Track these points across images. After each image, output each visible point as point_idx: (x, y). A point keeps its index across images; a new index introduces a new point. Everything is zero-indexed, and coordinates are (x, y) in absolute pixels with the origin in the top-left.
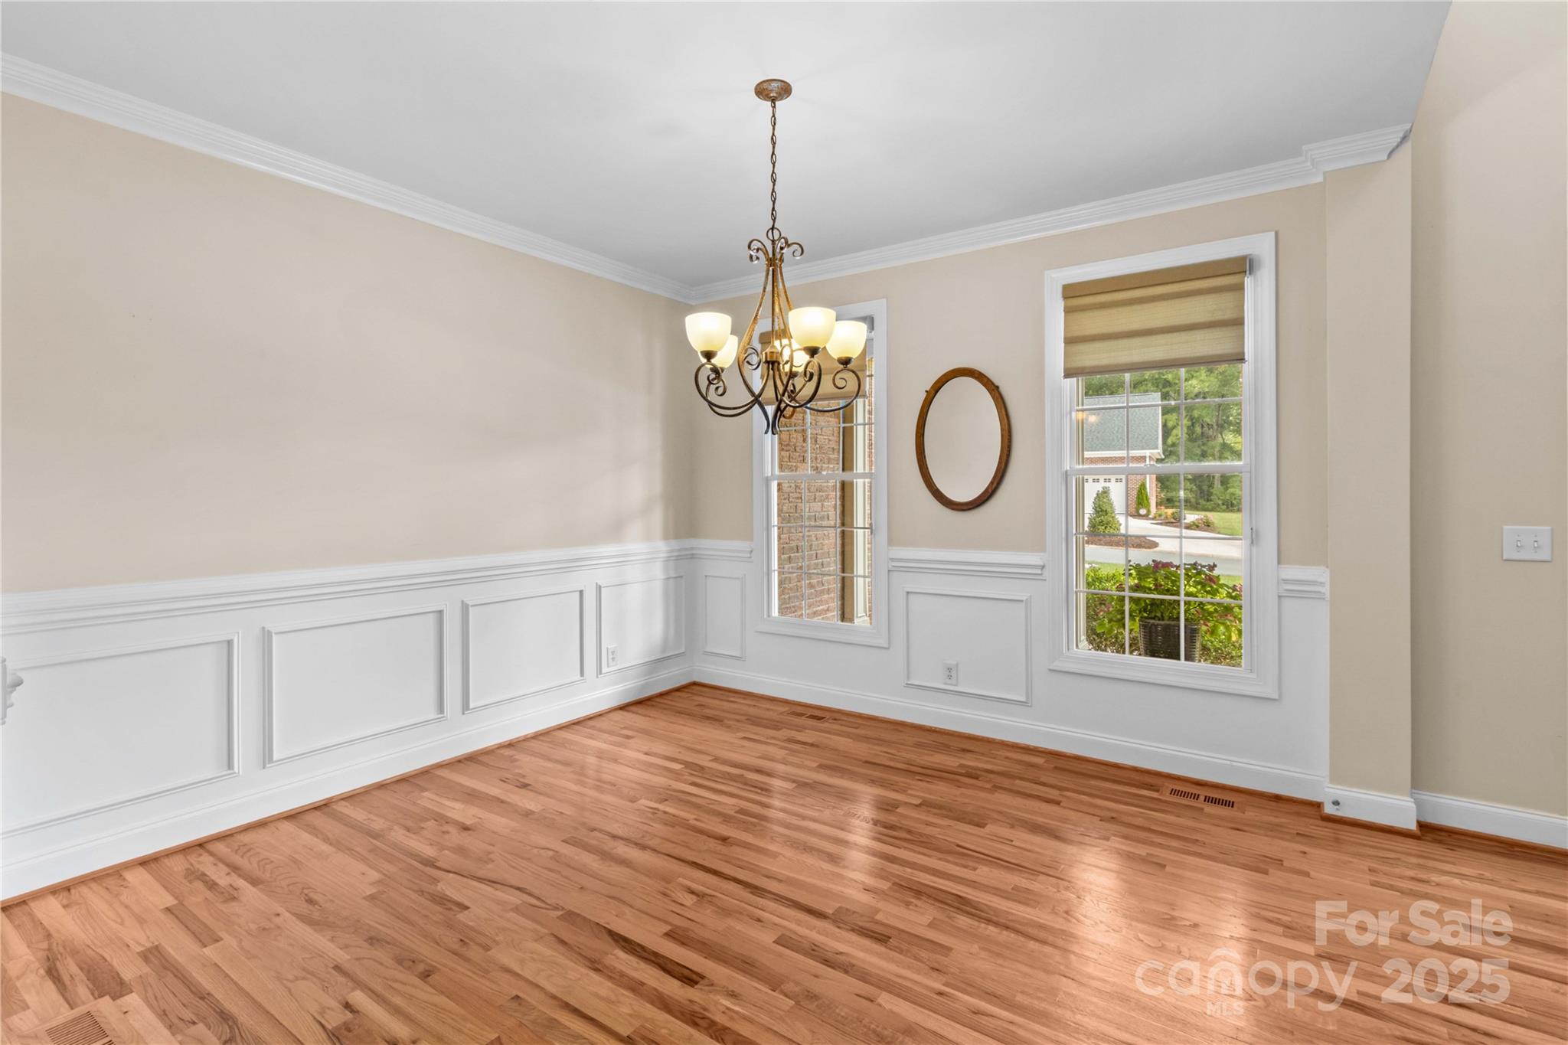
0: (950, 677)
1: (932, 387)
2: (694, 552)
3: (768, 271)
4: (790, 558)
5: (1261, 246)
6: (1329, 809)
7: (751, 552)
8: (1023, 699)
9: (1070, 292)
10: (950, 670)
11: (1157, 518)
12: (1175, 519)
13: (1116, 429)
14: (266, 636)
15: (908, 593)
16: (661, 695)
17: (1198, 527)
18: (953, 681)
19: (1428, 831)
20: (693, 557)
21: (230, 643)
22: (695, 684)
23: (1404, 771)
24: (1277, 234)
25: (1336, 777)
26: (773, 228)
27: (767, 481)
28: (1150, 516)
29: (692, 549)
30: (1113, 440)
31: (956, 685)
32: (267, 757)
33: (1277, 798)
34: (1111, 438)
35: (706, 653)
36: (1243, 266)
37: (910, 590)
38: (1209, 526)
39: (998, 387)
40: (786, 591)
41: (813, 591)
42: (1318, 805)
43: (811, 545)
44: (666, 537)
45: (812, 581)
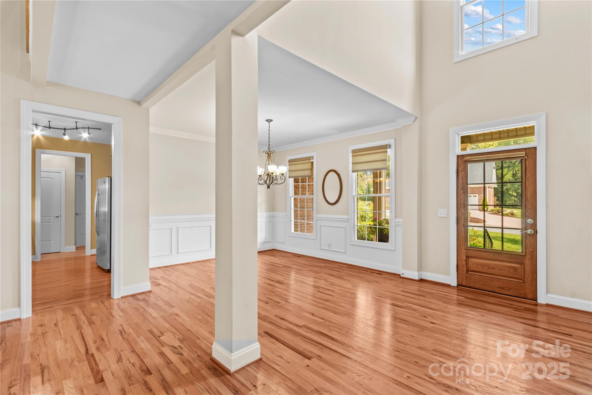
0: (329, 247)
1: (326, 174)
2: (274, 216)
3: (268, 156)
4: (303, 218)
5: (392, 142)
6: (402, 276)
7: (287, 216)
8: (344, 252)
9: (354, 151)
10: (329, 245)
11: (491, 212)
12: (499, 212)
13: (474, 176)
14: (178, 228)
15: (320, 226)
16: (264, 251)
17: (507, 215)
18: (330, 248)
19: (421, 280)
20: (274, 217)
21: (172, 229)
22: (274, 249)
23: (416, 266)
24: (395, 139)
25: (404, 268)
26: (269, 148)
27: (291, 197)
28: (488, 211)
29: (274, 215)
30: (472, 180)
31: (330, 249)
32: (178, 252)
33: (395, 274)
34: (472, 179)
35: (277, 242)
36: (386, 147)
37: (321, 225)
38: (513, 215)
39: (339, 175)
40: (302, 227)
41: (311, 228)
42: (400, 275)
43: (311, 215)
44: (266, 211)
45: (311, 225)
